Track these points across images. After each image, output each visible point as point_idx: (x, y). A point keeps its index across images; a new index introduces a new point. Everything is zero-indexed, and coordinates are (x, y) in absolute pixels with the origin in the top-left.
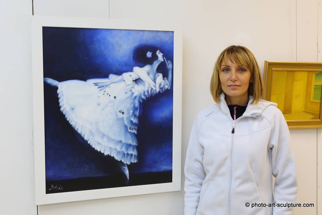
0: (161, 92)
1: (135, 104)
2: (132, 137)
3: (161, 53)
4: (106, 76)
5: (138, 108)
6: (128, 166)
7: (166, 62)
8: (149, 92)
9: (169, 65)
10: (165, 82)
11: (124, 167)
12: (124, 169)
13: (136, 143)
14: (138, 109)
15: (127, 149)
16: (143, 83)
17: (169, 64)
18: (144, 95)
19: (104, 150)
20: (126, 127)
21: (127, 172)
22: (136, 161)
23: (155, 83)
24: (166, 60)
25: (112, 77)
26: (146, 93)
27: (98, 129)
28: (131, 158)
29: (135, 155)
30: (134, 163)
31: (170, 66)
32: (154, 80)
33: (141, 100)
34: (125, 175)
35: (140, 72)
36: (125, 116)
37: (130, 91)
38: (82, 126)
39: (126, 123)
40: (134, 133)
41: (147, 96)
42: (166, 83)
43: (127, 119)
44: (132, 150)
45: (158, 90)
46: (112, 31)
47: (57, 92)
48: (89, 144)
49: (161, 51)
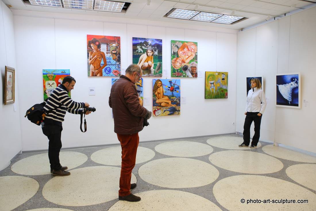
1: (291, 89)
3: (296, 79)
8: (294, 87)
13: (291, 97)
20: (290, 94)
21: (290, 103)
28: (290, 100)
31: (298, 82)
42: (297, 85)
46: (287, 75)
47: (278, 87)
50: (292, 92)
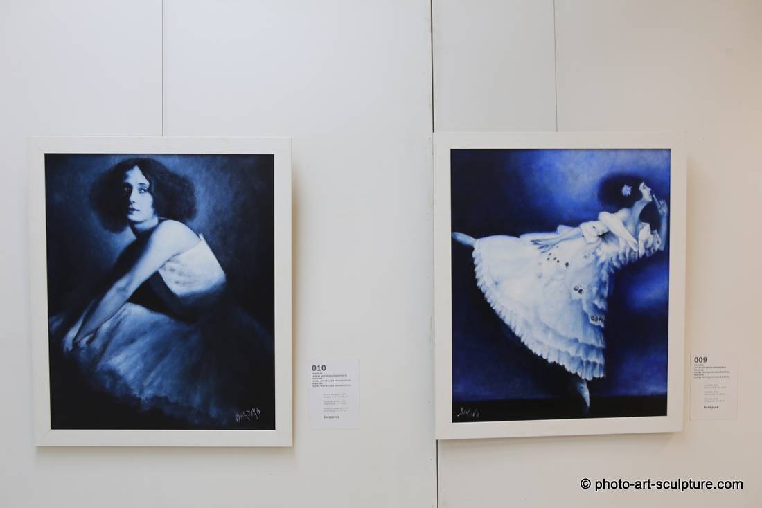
0: (648, 255)
1: (602, 275)
2: (595, 333)
3: (647, 188)
4: (552, 228)
5: (607, 282)
6: (589, 383)
7: (657, 202)
8: (627, 255)
9: (662, 208)
10: (654, 238)
11: (582, 385)
12: (582, 388)
13: (603, 344)
14: (607, 285)
15: (587, 354)
16: (616, 241)
17: (661, 206)
18: (618, 260)
19: (548, 355)
20: (585, 315)
21: (586, 394)
22: (602, 376)
23: (637, 239)
24: (656, 200)
25: (563, 230)
26: (621, 258)
27: (537, 319)
28: (593, 370)
29: (600, 365)
30: (599, 378)
31: (663, 210)
32: (636, 235)
33: (612, 270)
34: (583, 400)
35: (611, 220)
36: (584, 297)
37: (593, 253)
38: (512, 312)
39: (585, 308)
40: (599, 327)
41: (623, 262)
42: (656, 240)
43: (588, 302)
44: (595, 356)
45: (642, 252)
46: (564, 152)
47: (471, 256)
48: (523, 343)
49: (648, 184)
50: (609, 300)
